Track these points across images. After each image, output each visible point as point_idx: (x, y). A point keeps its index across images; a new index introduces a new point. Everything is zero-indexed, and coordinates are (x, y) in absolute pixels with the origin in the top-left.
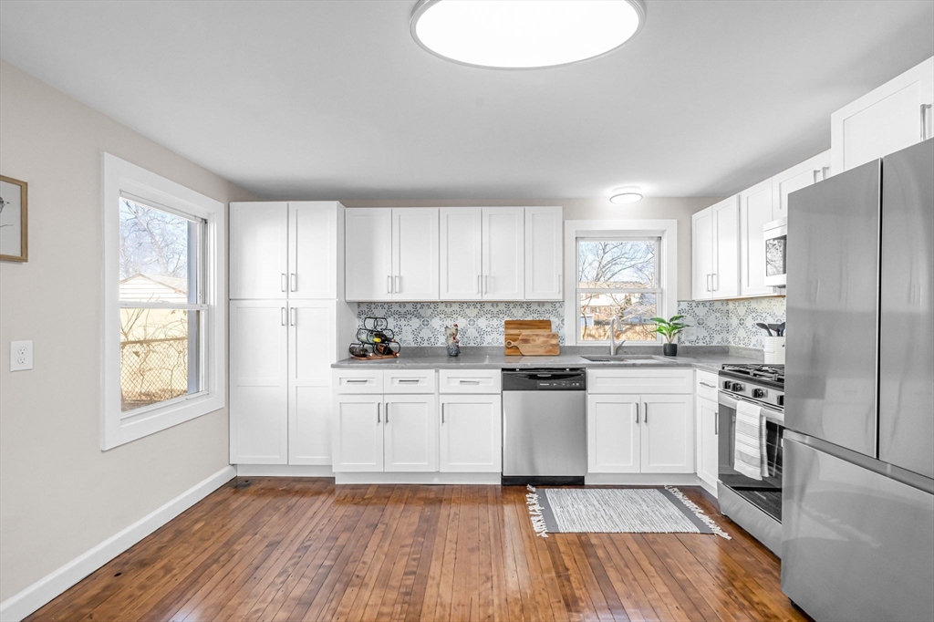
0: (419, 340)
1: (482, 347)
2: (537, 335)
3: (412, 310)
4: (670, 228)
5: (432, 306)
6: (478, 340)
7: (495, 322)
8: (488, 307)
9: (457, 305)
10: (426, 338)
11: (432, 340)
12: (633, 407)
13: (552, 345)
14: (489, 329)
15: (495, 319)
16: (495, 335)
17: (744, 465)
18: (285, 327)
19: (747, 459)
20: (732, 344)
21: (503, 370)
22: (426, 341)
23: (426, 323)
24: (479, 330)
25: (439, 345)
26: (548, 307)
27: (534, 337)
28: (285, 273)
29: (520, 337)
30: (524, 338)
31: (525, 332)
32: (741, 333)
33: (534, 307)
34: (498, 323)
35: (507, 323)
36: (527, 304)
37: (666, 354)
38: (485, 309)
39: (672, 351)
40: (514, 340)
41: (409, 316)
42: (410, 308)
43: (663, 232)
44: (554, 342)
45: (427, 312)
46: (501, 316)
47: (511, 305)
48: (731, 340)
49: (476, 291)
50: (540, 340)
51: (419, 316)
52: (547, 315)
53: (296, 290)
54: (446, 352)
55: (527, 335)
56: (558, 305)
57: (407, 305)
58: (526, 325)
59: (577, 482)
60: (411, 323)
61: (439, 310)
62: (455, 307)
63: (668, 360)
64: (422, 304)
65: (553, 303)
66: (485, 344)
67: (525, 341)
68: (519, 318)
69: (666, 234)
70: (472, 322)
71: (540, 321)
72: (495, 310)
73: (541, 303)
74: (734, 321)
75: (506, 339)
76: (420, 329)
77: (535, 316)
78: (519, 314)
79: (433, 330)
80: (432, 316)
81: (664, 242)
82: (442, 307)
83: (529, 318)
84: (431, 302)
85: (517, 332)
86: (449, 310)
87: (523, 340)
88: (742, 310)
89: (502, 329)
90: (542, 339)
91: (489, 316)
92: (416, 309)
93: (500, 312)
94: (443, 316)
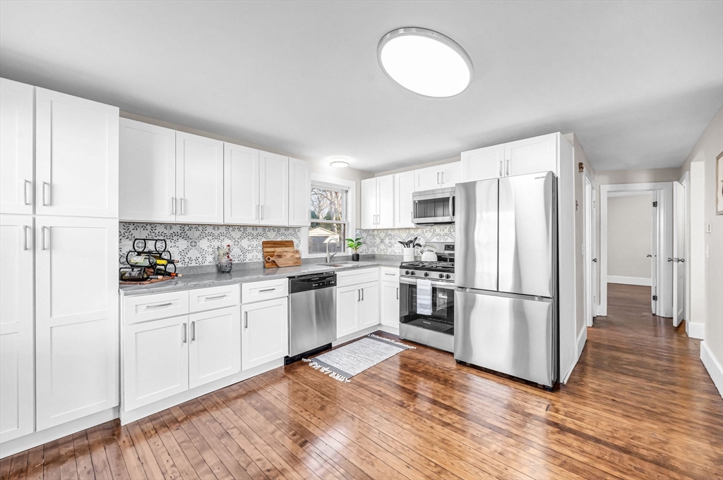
0: (187, 260)
1: (246, 263)
2: (286, 252)
3: (180, 232)
4: (351, 185)
5: (200, 228)
6: (242, 257)
7: (255, 242)
8: (249, 230)
9: (224, 228)
10: (194, 258)
11: (200, 260)
12: (357, 292)
13: (297, 258)
14: (250, 248)
15: (255, 240)
16: (255, 253)
17: (422, 310)
18: (30, 253)
19: (423, 306)
20: (377, 253)
21: (289, 278)
22: (194, 262)
23: (194, 244)
24: (242, 250)
25: (207, 263)
26: (291, 231)
27: (285, 253)
28: (31, 179)
29: (275, 254)
30: (278, 254)
31: (278, 250)
32: (382, 247)
33: (282, 231)
34: (257, 243)
35: (264, 243)
36: (277, 229)
37: (353, 260)
38: (247, 232)
39: (356, 258)
40: (272, 256)
41: (175, 238)
42: (176, 229)
43: (349, 188)
44: (297, 256)
45: (194, 234)
46: (259, 238)
47: (267, 229)
48: (375, 250)
49: (254, 217)
50: (289, 255)
51: (186, 238)
52: (290, 237)
53: (51, 204)
54: (215, 270)
55: (281, 252)
56: (297, 230)
57: (173, 226)
58: (278, 244)
59: (328, 348)
60: (177, 244)
61: (207, 232)
62: (223, 230)
63: (356, 263)
64: (190, 226)
65: (294, 228)
66: (247, 261)
67: (280, 256)
68: (272, 239)
69: (351, 189)
70: (237, 242)
71: (287, 242)
72: (255, 233)
73: (287, 228)
74: (378, 241)
75: (264, 257)
76: (187, 250)
77: (283, 237)
78: (272, 236)
79: (201, 251)
80: (200, 238)
81: (349, 193)
82: (210, 230)
83: (279, 239)
84: (199, 225)
85: (272, 250)
86: (216, 232)
87: (278, 256)
88: (382, 235)
89: (260, 248)
90: (290, 254)
91: (250, 237)
92: (184, 230)
93: (258, 235)
94: (210, 238)
